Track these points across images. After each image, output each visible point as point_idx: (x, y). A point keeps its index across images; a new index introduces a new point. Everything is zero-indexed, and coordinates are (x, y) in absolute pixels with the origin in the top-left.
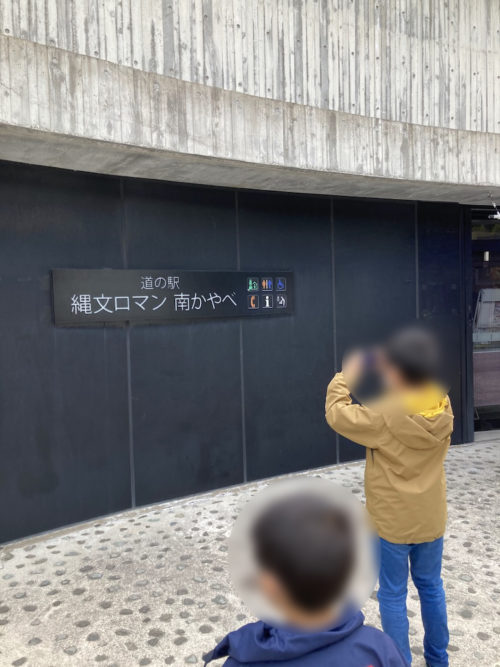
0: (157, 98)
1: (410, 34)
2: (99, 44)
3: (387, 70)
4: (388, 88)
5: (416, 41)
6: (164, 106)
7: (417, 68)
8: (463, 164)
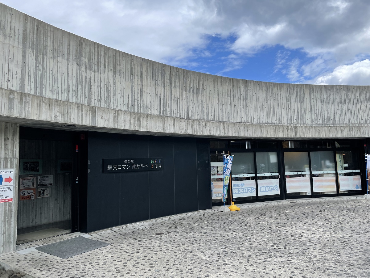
0: (134, 118)
1: (193, 93)
2: (116, 101)
3: (187, 102)
4: (188, 107)
5: (195, 95)
6: (136, 120)
7: (195, 102)
8: (207, 130)
